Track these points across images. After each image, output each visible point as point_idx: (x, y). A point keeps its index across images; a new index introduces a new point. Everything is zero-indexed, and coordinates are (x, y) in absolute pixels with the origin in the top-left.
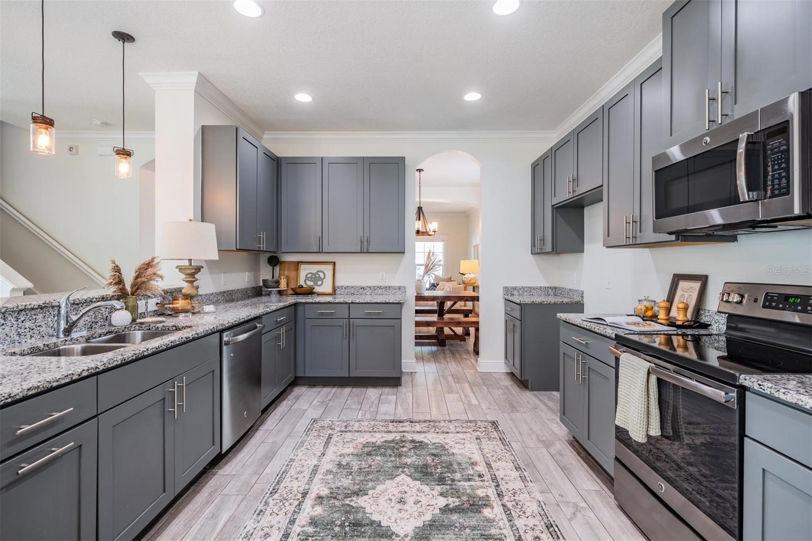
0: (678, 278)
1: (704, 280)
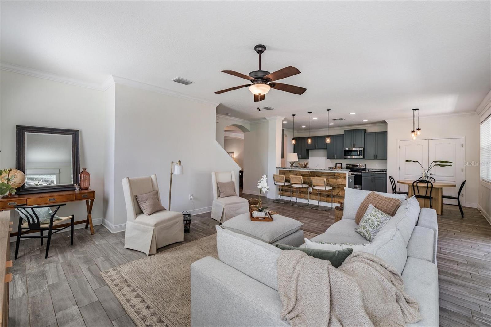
0: (336, 164)
1: (341, 164)
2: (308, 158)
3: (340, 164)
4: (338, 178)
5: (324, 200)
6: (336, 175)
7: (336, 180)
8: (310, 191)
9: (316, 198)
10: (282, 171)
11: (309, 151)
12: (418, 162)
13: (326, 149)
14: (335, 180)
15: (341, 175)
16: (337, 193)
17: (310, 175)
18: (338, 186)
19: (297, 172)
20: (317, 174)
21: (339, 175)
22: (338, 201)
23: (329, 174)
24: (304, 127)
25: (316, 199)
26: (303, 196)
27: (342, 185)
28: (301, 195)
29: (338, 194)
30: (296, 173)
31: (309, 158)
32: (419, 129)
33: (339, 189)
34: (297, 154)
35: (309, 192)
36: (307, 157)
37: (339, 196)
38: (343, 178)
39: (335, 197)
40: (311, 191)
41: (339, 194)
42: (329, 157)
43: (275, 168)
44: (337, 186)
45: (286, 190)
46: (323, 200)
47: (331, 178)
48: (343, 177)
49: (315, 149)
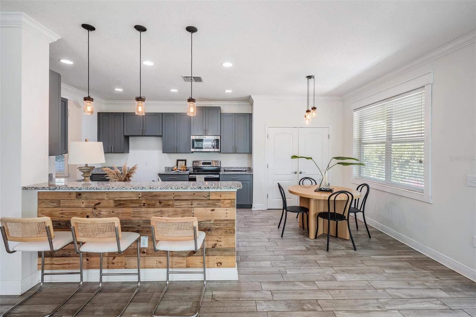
0: (178, 161)
1: (185, 160)
2: (129, 153)
3: (184, 162)
4: (215, 205)
5: (181, 265)
6: (211, 198)
7: (213, 210)
8: (142, 246)
9: (160, 262)
10: (46, 197)
11: (130, 138)
12: (311, 158)
13: (161, 136)
14: (210, 212)
15: (223, 198)
16: (214, 243)
17: (144, 202)
18: (216, 225)
19: (100, 197)
20: (161, 198)
21: (219, 198)
22: (215, 262)
23: (195, 198)
24: (119, 90)
25: (159, 265)
26: (122, 262)
27: (226, 222)
28: (115, 261)
29: (216, 244)
30: (99, 199)
31: (130, 151)
32: (314, 108)
33: (220, 232)
34: (102, 143)
35: (141, 249)
36: (124, 149)
37: (219, 250)
38: (228, 203)
39: (210, 253)
40: (146, 246)
41: (220, 243)
42: (166, 150)
43: (21, 189)
44: (214, 224)
45: (66, 253)
46: (178, 265)
47: (199, 206)
48: (227, 201)
49: (142, 136)
